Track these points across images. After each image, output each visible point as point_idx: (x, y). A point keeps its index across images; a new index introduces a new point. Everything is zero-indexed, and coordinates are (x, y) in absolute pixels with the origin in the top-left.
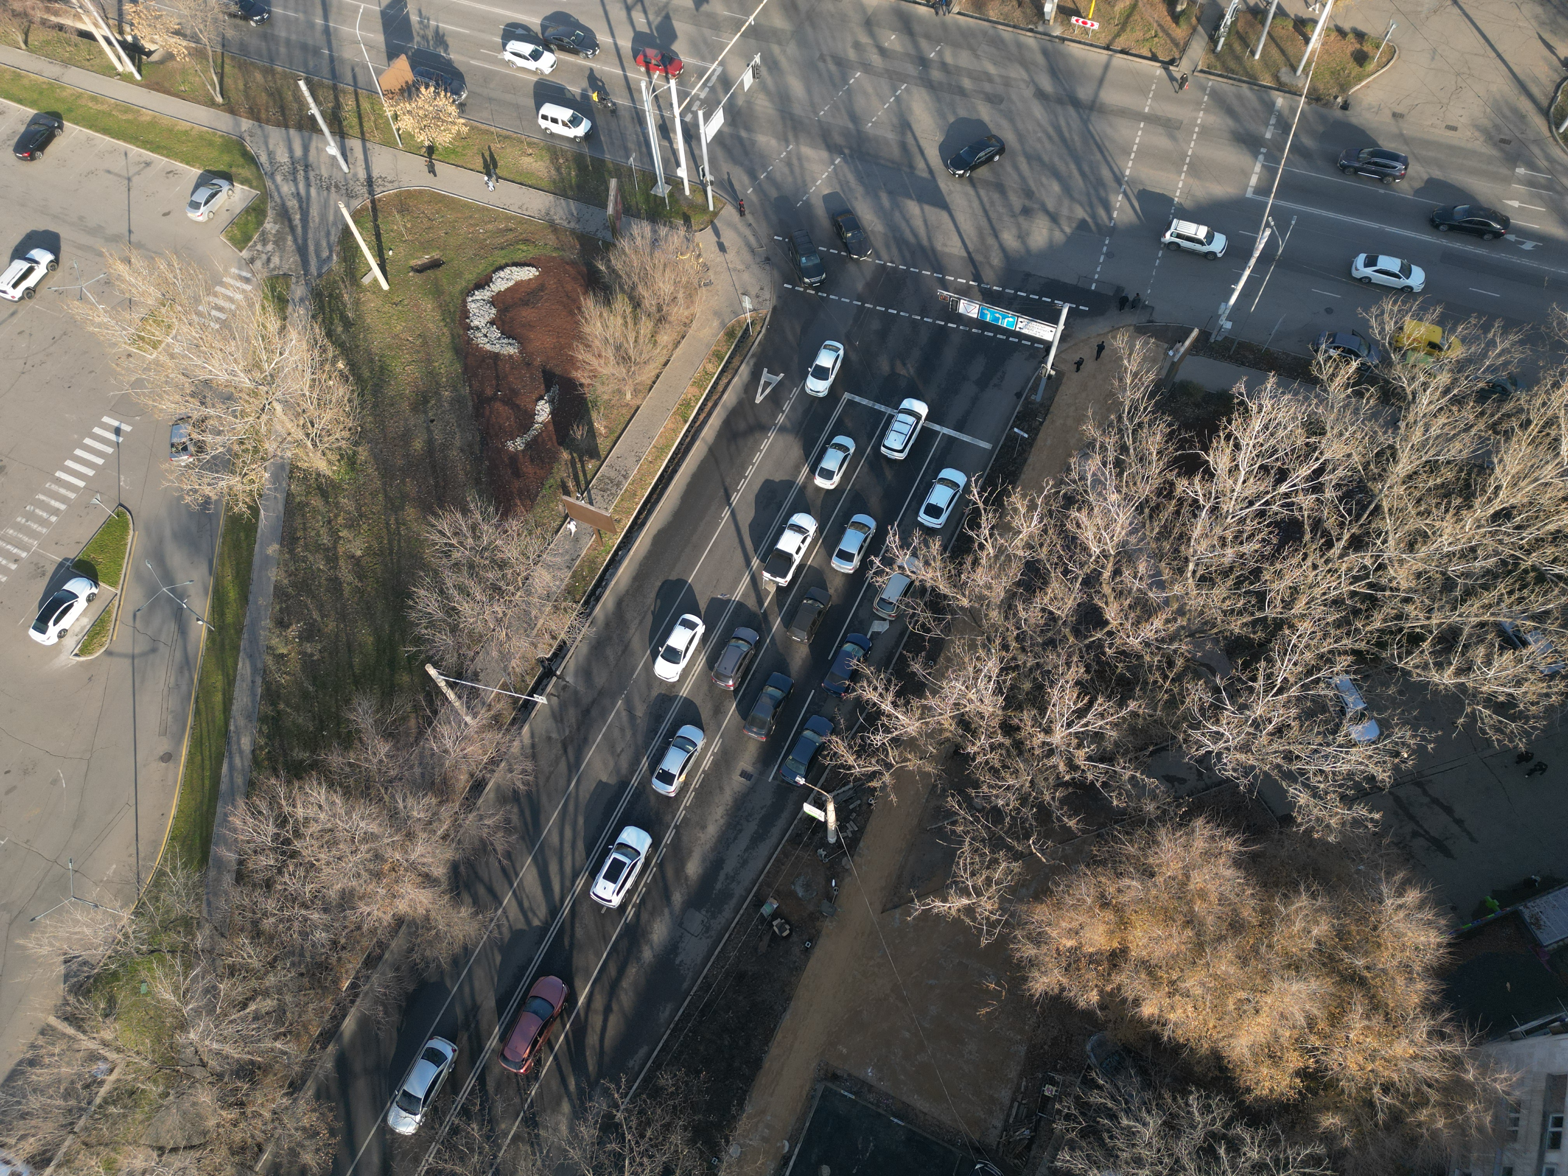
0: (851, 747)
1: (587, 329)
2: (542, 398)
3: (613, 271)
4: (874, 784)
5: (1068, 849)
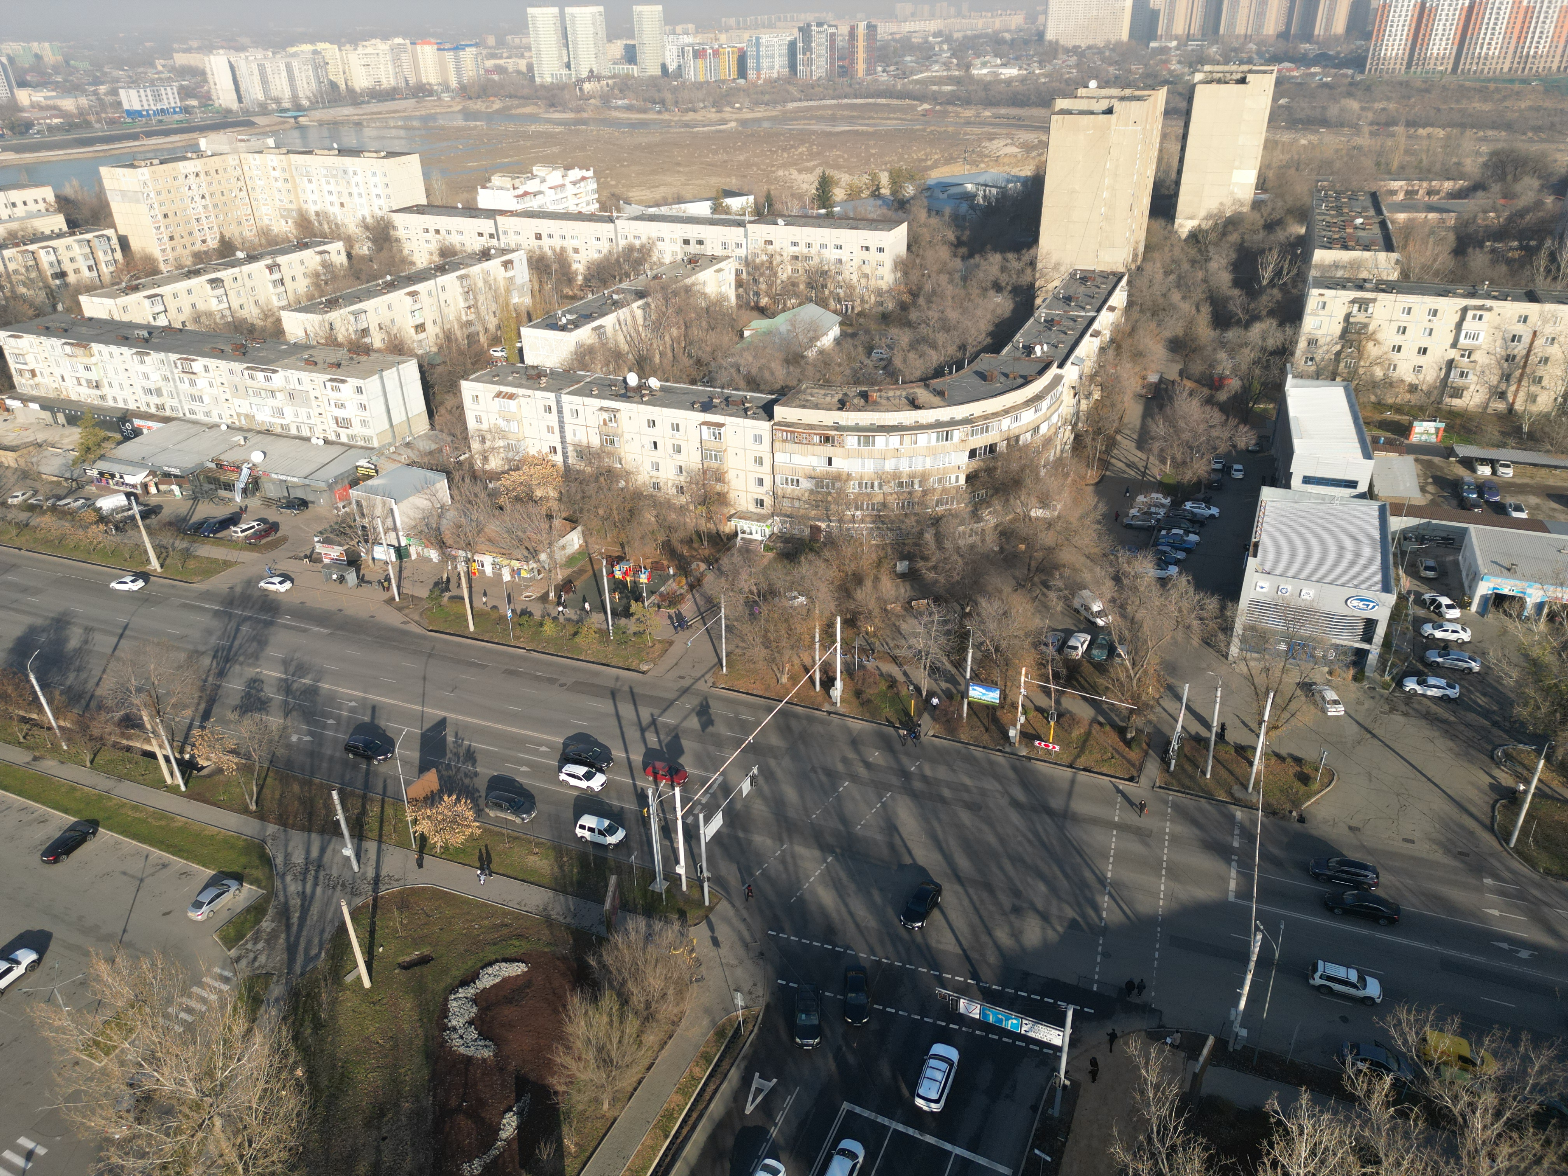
1: (570, 1029)
2: (509, 1109)
3: (603, 966)
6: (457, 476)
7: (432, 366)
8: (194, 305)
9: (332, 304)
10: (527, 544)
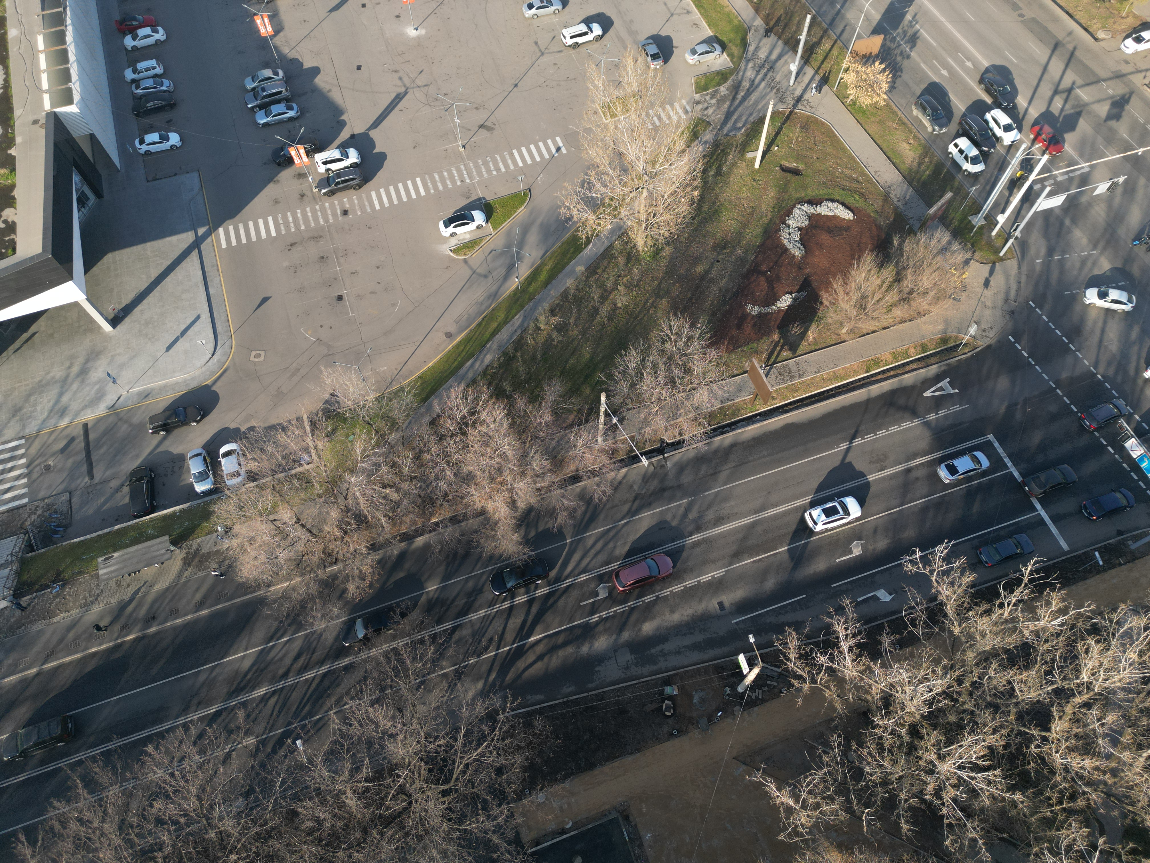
0: (799, 648)
2: (791, 293)
3: (901, 249)
4: (795, 682)
5: (887, 840)
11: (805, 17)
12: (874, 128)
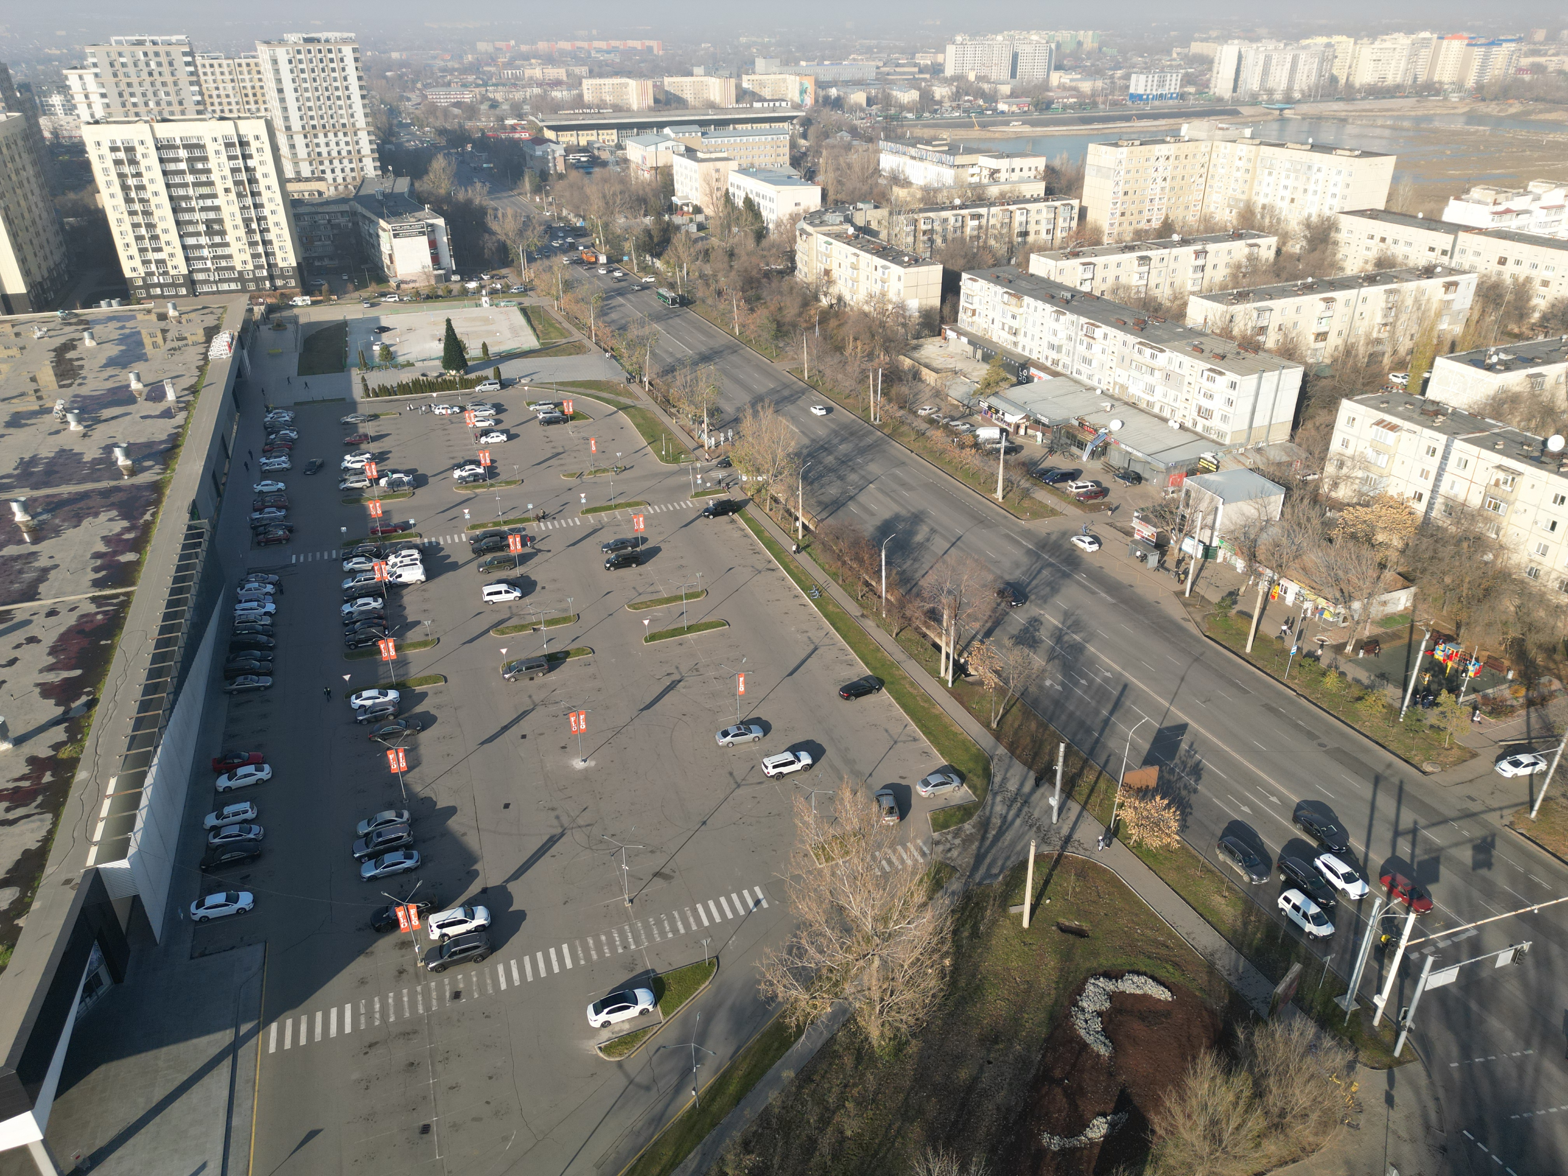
2: (1104, 1115)
3: (1251, 1045)
6: (1296, 494)
7: (1318, 377)
8: (1117, 278)
9: (1242, 297)
10: (1343, 586)
11: (1058, 746)
12: (1172, 876)
